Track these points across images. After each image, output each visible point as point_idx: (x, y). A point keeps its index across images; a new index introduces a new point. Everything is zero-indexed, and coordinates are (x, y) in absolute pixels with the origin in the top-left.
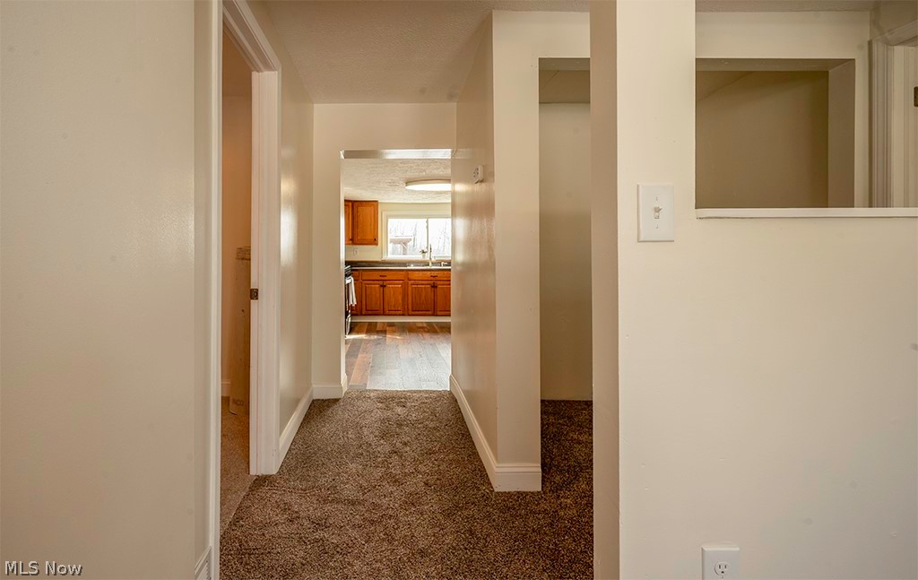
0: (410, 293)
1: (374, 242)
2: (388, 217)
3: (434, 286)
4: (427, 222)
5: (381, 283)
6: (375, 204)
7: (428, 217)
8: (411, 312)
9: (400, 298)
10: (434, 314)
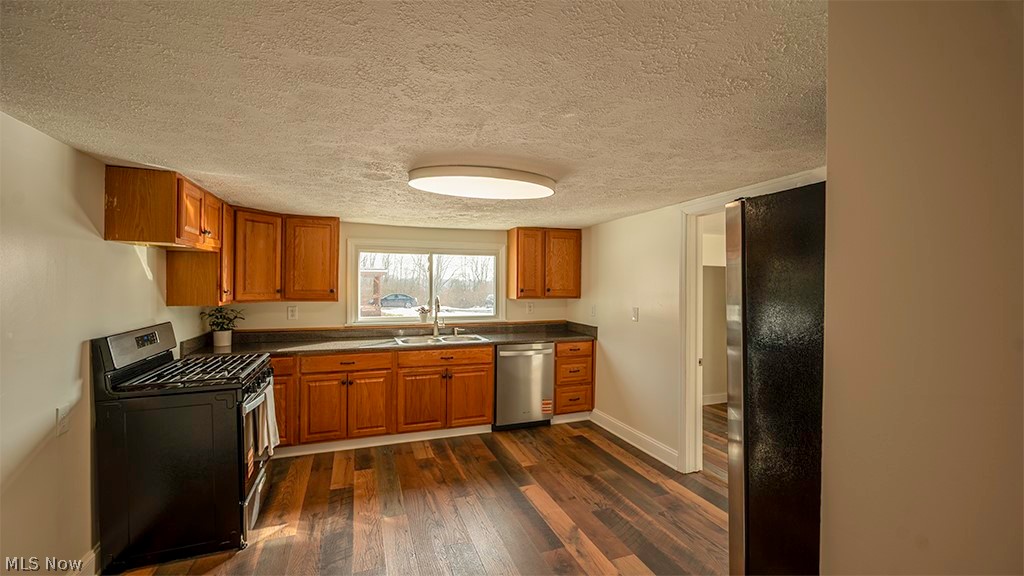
0: (401, 390)
1: (331, 294)
2: (359, 249)
3: (447, 376)
4: (430, 260)
5: (342, 376)
6: (332, 223)
7: (431, 251)
8: (403, 427)
9: (381, 402)
10: (447, 426)
